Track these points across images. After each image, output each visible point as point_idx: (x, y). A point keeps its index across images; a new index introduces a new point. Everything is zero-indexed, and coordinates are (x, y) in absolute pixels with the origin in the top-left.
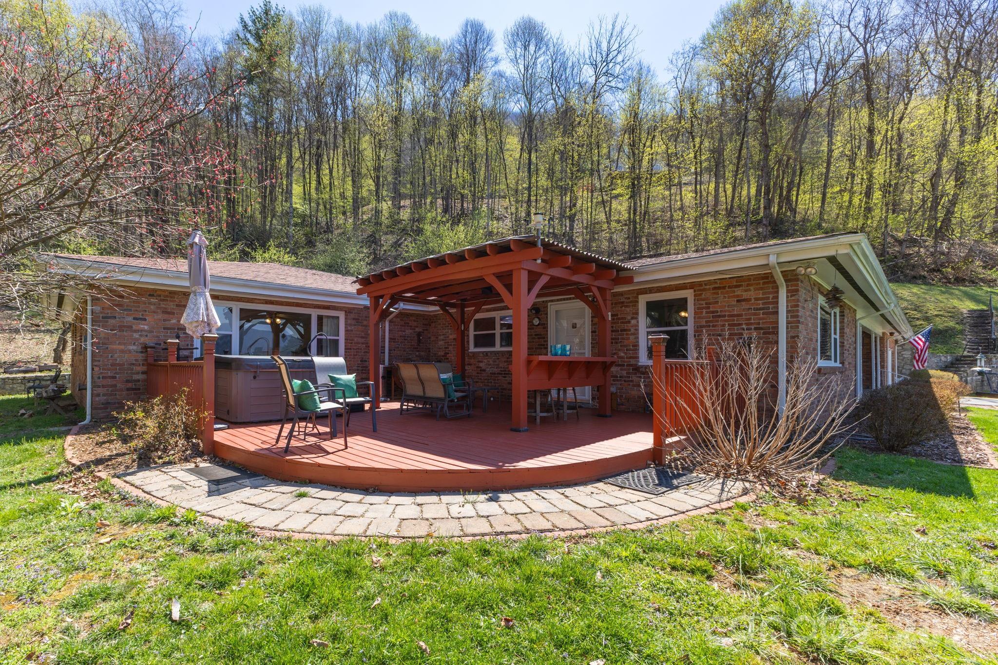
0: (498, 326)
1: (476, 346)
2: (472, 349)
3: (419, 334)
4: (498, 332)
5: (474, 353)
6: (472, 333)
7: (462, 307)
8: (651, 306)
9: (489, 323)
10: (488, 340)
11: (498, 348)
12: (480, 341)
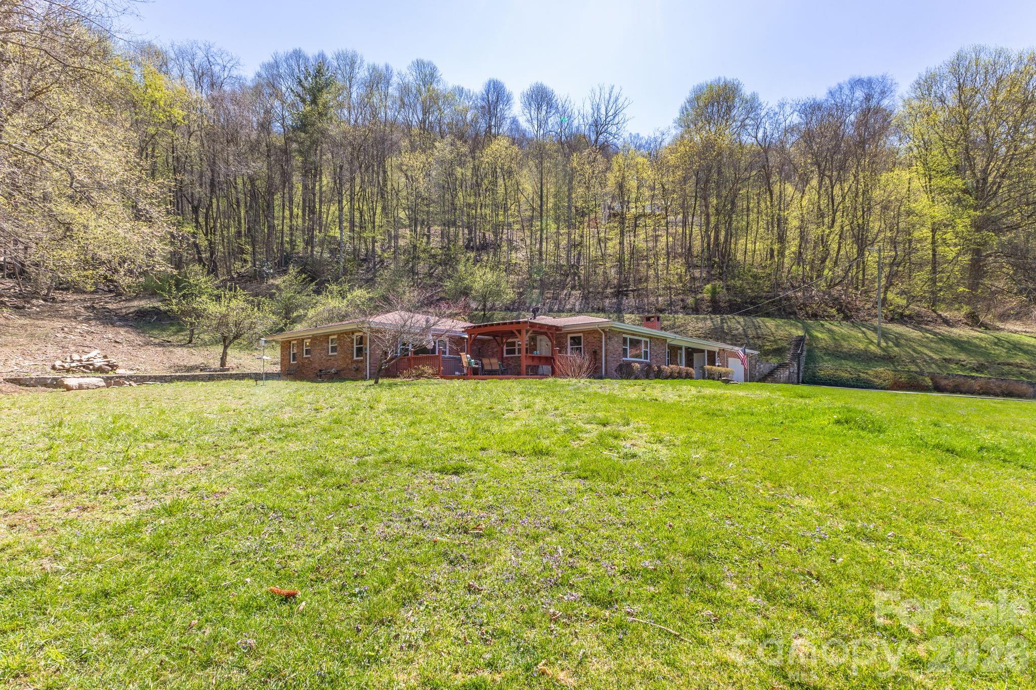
0: (517, 345)
1: (507, 354)
2: (505, 355)
3: (479, 349)
4: (517, 348)
5: (507, 358)
6: (505, 348)
7: (502, 337)
8: (572, 338)
9: (513, 344)
10: (513, 352)
11: (517, 355)
12: (508, 352)
